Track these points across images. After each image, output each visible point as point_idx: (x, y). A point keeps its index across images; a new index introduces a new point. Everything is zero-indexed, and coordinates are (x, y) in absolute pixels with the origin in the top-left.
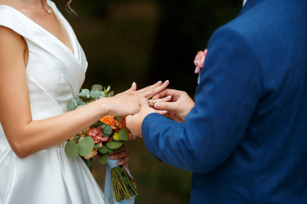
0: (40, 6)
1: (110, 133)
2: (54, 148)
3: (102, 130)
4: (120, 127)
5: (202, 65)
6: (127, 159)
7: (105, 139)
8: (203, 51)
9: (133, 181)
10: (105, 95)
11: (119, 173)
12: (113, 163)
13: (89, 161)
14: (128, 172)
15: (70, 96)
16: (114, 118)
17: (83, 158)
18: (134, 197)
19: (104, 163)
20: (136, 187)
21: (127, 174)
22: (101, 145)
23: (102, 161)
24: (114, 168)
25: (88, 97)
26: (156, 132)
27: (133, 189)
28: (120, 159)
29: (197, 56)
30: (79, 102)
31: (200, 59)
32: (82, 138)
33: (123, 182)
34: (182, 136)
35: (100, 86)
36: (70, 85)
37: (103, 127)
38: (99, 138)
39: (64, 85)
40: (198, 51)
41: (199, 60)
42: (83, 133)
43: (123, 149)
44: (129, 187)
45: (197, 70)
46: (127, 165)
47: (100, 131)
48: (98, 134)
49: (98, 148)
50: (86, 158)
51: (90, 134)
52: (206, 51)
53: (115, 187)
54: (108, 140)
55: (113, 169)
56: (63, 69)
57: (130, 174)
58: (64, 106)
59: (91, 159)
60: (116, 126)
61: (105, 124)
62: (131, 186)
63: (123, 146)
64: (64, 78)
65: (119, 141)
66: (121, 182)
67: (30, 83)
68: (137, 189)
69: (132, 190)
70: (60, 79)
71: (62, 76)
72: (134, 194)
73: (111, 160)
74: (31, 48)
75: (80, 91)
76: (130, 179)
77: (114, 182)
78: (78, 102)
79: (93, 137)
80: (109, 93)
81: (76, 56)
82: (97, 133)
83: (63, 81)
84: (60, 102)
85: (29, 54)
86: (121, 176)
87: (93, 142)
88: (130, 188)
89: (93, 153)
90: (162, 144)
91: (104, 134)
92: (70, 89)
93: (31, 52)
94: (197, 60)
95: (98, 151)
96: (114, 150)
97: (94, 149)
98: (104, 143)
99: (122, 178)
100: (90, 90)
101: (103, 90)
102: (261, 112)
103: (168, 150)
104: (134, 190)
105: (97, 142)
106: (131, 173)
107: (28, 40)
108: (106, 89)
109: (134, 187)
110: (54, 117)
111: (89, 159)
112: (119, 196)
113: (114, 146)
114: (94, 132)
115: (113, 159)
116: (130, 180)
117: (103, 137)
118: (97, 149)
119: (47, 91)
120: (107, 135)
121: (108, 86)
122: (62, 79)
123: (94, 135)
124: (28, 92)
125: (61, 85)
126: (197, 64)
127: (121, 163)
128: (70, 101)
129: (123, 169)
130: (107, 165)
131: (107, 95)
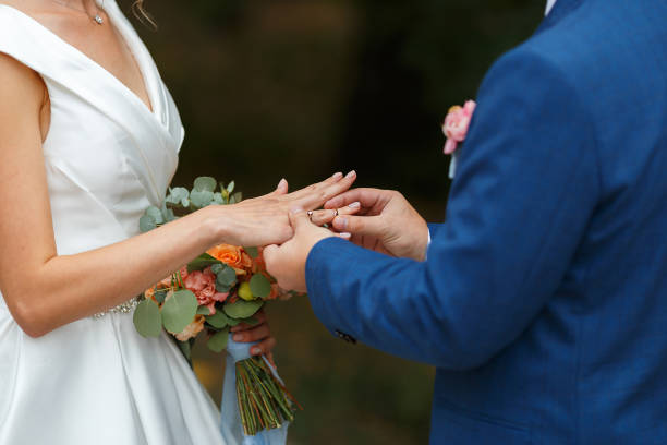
0: (81, 7)
1: (232, 282)
2: (109, 315)
3: (214, 277)
4: (254, 270)
5: (460, 135)
6: (271, 341)
7: (220, 297)
8: (462, 105)
9: (284, 389)
10: (222, 201)
11: (252, 372)
12: (240, 349)
13: (188, 345)
14: (273, 369)
15: (144, 203)
16: (242, 251)
17: (174, 338)
18: (286, 424)
19: (219, 350)
20: (289, 404)
21: (271, 375)
22: (211, 310)
23: (215, 345)
24: (243, 361)
25: (186, 203)
26: (349, 281)
27: (284, 407)
28: (256, 341)
29: (450, 117)
30: (166, 215)
31: (457, 122)
32: (171, 294)
33: (261, 392)
34: (421, 288)
35: (212, 181)
36: (141, 177)
37: (216, 269)
38: (208, 294)
39: (128, 177)
40: (451, 106)
41: (454, 125)
42: (173, 284)
43: (261, 321)
44: (274, 403)
45: (449, 148)
46: (270, 356)
47: (209, 278)
48: (206, 286)
49: (205, 316)
50: (180, 337)
51: (189, 286)
52: (470, 105)
53: (245, 403)
54: (228, 298)
55: (241, 364)
56: (127, 142)
57: (276, 375)
58: (132, 225)
59: (191, 340)
60: (244, 268)
61: (221, 263)
62: (278, 400)
63: (260, 311)
64: (128, 161)
65: (252, 301)
66: (257, 391)
67: (53, 172)
68: (293, 406)
69: (282, 410)
70: (121, 165)
71: (123, 158)
72: (286, 418)
73: (235, 344)
74: (56, 98)
75: (168, 193)
76: (277, 385)
77: (241, 392)
78: (163, 216)
79: (194, 291)
80: (233, 198)
81: (157, 116)
82: (204, 283)
83: (126, 169)
84: (121, 216)
85: (53, 109)
86: (256, 377)
87: (196, 304)
88: (277, 404)
89: (194, 326)
90: (367, 305)
91: (219, 284)
92: (142, 187)
93: (56, 106)
94: (451, 124)
95: (206, 324)
96: (242, 321)
97: (198, 319)
98: (219, 305)
99: (259, 383)
100: (190, 188)
101: (218, 190)
102: (596, 237)
103: (383, 321)
104: (285, 410)
105: (202, 302)
106: (278, 371)
107: (51, 81)
108: (226, 187)
109: (285, 402)
110: (100, 249)
111: (185, 339)
112: (252, 421)
113: (241, 312)
114: (198, 282)
115: (240, 342)
116: (277, 388)
117: (216, 292)
118: (203, 319)
119: (92, 192)
120: (225, 287)
121: (230, 181)
122: (125, 165)
123: (196, 287)
124: (48, 193)
125: (121, 177)
126: (449, 132)
127: (257, 351)
128: (145, 213)
129: (261, 365)
130: (226, 353)
131: (228, 200)
